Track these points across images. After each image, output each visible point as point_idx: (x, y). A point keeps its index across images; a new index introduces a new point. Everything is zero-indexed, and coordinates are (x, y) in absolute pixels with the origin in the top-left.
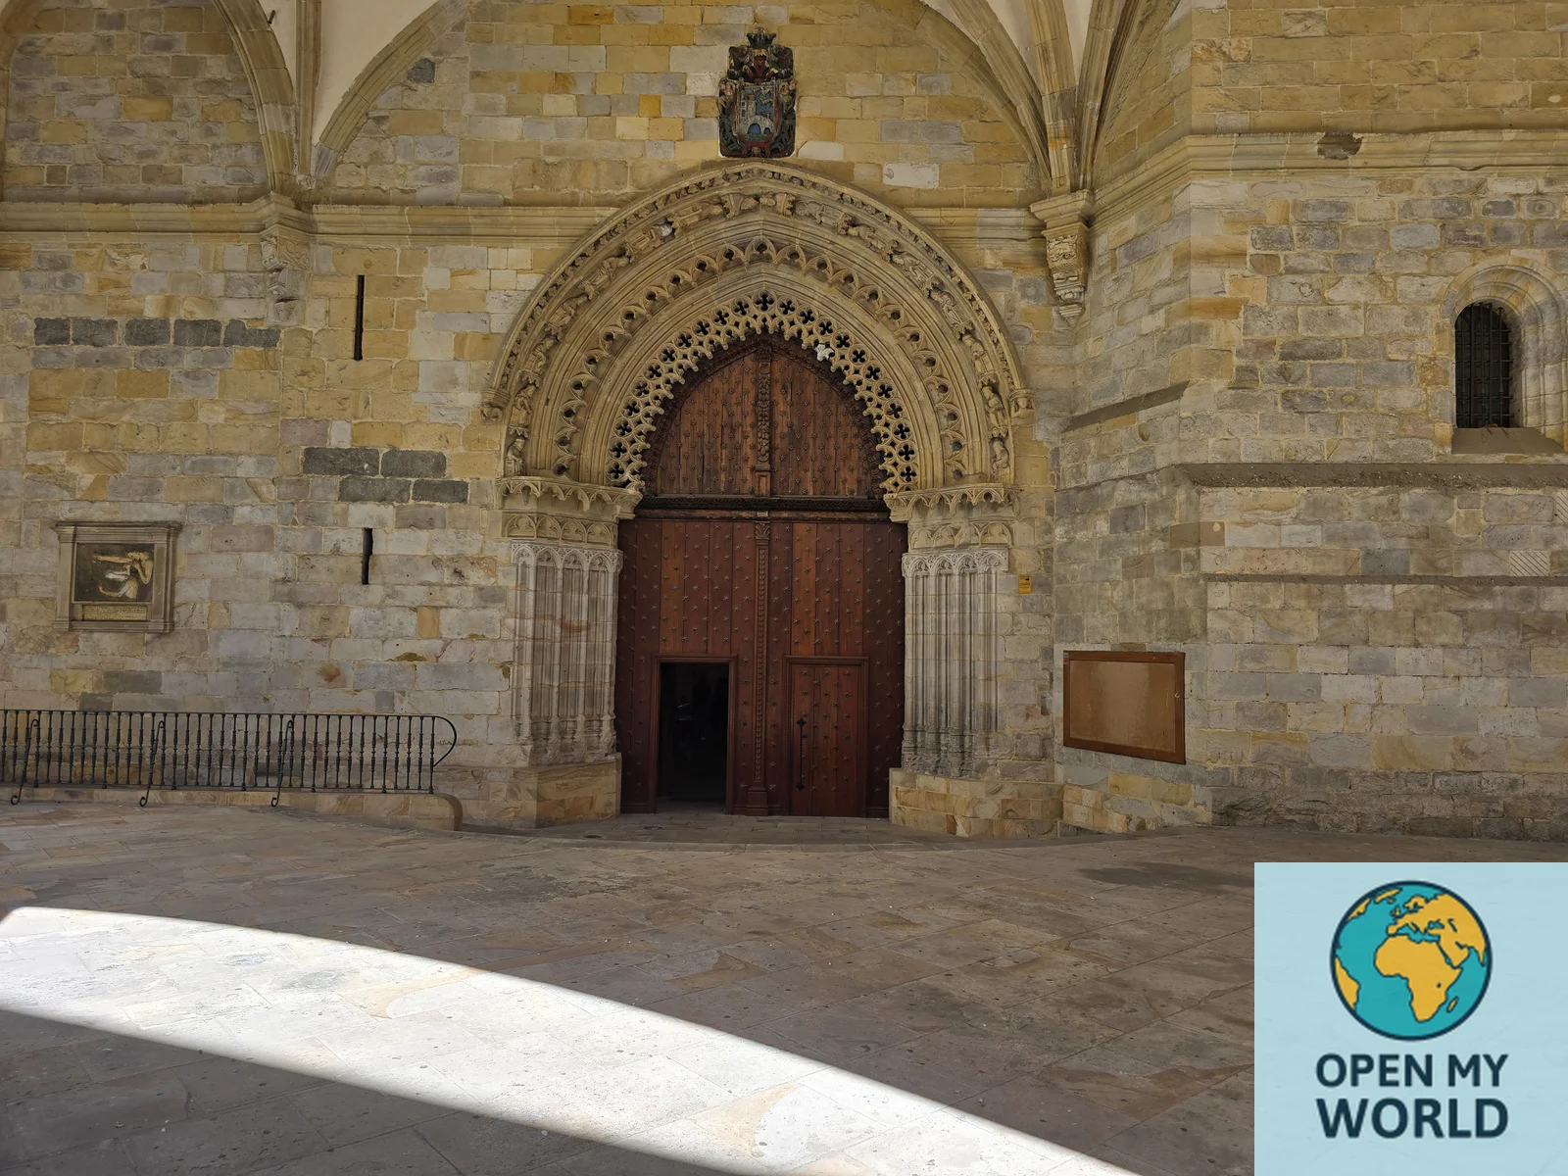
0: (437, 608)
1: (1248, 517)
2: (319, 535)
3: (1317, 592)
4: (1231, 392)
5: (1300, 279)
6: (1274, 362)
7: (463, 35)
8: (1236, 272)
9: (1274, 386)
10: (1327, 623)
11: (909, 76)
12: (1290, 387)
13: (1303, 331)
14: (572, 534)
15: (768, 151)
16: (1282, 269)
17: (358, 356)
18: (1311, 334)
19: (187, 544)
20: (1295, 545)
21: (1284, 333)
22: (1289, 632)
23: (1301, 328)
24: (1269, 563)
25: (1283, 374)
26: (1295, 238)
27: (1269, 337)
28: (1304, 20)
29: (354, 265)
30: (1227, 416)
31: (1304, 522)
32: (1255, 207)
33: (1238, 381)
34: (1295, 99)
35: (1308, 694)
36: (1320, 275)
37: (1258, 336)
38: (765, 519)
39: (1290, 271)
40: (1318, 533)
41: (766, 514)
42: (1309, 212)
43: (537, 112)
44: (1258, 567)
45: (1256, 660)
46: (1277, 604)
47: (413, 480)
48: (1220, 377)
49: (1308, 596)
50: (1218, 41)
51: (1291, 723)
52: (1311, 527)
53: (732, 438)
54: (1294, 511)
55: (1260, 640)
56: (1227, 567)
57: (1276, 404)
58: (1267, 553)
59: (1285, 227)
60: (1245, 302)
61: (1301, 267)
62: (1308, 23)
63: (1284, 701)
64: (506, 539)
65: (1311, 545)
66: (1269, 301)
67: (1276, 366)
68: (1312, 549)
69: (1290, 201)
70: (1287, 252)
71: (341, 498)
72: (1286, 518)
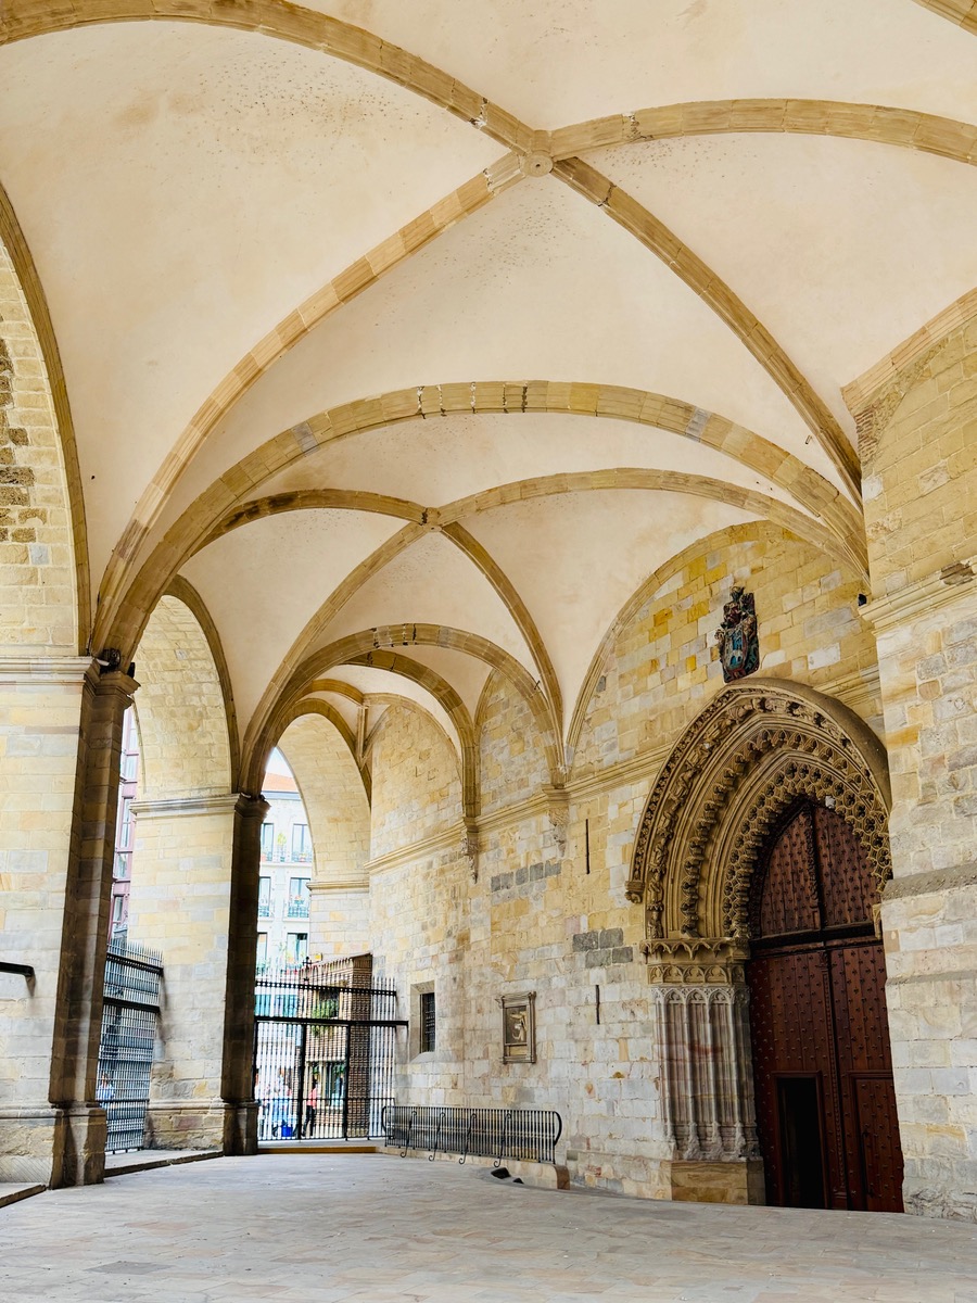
0: (626, 1039)
1: (913, 923)
2: (580, 992)
3: (956, 988)
4: (920, 808)
5: (954, 696)
6: (945, 774)
7: (614, 655)
8: (911, 703)
9: (947, 796)
10: (967, 1017)
11: (816, 582)
12: (959, 794)
13: (962, 742)
14: (694, 978)
15: (744, 672)
16: (941, 692)
17: (588, 872)
18: (967, 742)
19: (539, 1004)
20: (945, 944)
21: (949, 747)
22: (941, 1028)
23: (960, 739)
24: (931, 964)
25: (954, 784)
26: (947, 661)
27: (940, 754)
28: (932, 476)
29: (584, 815)
30: (919, 830)
31: (951, 922)
32: (917, 645)
33: (924, 797)
34: (933, 544)
35: (960, 1087)
36: (967, 688)
37: (931, 754)
38: (821, 948)
39: (947, 691)
40: (960, 929)
41: (822, 944)
42: (954, 635)
43: (645, 690)
44: (922, 969)
45: (922, 1056)
46: (930, 1002)
47: (611, 949)
48: (911, 797)
49: (951, 992)
50: (880, 520)
51: (952, 1118)
52: (955, 926)
53: (798, 881)
54: (942, 912)
55: (923, 1037)
56: (904, 971)
57: (951, 812)
58: (928, 954)
59: (938, 654)
60: (920, 727)
61: (953, 685)
62: (935, 478)
63: (944, 1094)
64: (651, 985)
65: (956, 943)
66: (935, 722)
67: (947, 778)
68: (958, 946)
69: (940, 631)
70: (943, 675)
71: (587, 967)
72: (936, 920)
